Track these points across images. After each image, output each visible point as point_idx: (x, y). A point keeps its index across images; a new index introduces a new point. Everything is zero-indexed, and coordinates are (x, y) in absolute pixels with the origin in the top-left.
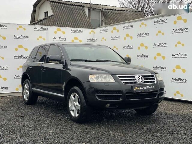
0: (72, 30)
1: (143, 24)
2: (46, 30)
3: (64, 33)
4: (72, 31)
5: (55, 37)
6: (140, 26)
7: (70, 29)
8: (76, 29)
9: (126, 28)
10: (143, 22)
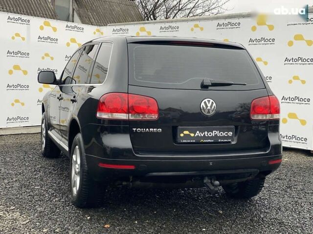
0: (67, 26)
2: (27, 23)
3: (55, 29)
4: (67, 28)
5: (41, 36)
6: (192, 30)
7: (65, 23)
8: (73, 24)
9: (164, 30)
10: (197, 23)
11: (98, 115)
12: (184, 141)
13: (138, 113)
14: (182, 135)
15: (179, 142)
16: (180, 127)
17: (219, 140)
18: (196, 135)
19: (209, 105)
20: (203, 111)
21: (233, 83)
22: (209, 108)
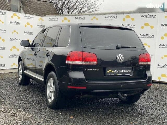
0: (25, 16)
1: (94, 17)
2: (5, 14)
3: (19, 18)
5: (12, 21)
6: (92, 19)
8: (28, 15)
9: (77, 19)
11: (67, 62)
12: (109, 75)
13: (87, 61)
14: (108, 72)
15: (107, 75)
16: (107, 68)
17: (125, 74)
18: (115, 72)
19: (121, 57)
20: (118, 60)
21: (130, 46)
22: (121, 59)
